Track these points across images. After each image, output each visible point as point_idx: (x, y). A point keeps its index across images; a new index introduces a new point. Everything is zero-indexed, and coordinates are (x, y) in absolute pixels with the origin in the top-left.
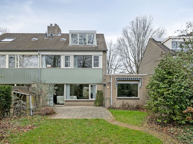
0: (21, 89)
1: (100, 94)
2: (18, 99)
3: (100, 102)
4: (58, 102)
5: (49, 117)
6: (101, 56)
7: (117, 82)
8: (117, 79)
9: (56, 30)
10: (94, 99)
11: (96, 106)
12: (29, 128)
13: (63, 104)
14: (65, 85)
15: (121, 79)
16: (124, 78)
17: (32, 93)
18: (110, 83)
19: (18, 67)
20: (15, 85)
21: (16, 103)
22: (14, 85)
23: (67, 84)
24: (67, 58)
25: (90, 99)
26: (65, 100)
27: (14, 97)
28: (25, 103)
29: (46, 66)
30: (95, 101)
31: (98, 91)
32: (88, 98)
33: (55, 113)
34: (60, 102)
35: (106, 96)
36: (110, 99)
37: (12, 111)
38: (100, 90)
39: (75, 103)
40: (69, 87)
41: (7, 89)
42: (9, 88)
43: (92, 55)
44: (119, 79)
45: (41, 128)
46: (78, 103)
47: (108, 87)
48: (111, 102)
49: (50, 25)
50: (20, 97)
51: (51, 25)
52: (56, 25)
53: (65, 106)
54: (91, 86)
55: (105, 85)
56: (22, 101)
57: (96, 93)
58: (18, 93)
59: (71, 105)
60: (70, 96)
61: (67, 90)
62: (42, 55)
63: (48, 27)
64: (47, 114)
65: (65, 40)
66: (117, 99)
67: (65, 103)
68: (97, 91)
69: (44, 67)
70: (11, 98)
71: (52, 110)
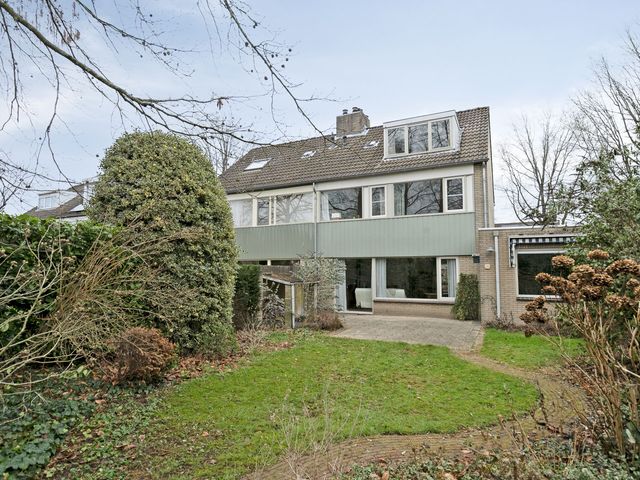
0: (277, 271)
1: (470, 285)
2: (270, 293)
3: (469, 306)
4: (358, 304)
5: (326, 334)
6: (470, 179)
7: (513, 249)
8: (514, 241)
9: (356, 124)
10: (451, 299)
11: (458, 319)
12: (285, 346)
13: (370, 310)
14: (374, 262)
15: (527, 241)
16: (537, 239)
17: (296, 281)
18: (491, 254)
19: (275, 224)
20: (269, 264)
21: (267, 301)
22: (265, 263)
23: (377, 259)
24: (377, 192)
25: (440, 298)
26: (375, 298)
27: (263, 288)
28: (281, 301)
29: (331, 215)
30: (455, 306)
31: (463, 278)
32: (435, 297)
33: (342, 326)
34: (364, 305)
35: (484, 290)
36: (493, 299)
37: (260, 315)
38: (468, 273)
39: (400, 307)
40: (383, 267)
41: (252, 272)
42: (255, 269)
43: (441, 179)
44: (521, 241)
45: (303, 349)
46: (407, 308)
47: (487, 266)
48: (499, 308)
49: (341, 114)
50: (274, 289)
51: (345, 111)
52: (356, 109)
53: (375, 314)
54: (444, 262)
55: (477, 259)
56: (277, 297)
57: (458, 281)
58: (271, 279)
59: (388, 313)
60: (388, 290)
61: (378, 273)
62: (322, 192)
63: (338, 118)
64: (324, 328)
65: (376, 145)
66: (518, 300)
67: (373, 306)
68: (461, 275)
69: (327, 218)
70: (259, 289)
71: (336, 320)
